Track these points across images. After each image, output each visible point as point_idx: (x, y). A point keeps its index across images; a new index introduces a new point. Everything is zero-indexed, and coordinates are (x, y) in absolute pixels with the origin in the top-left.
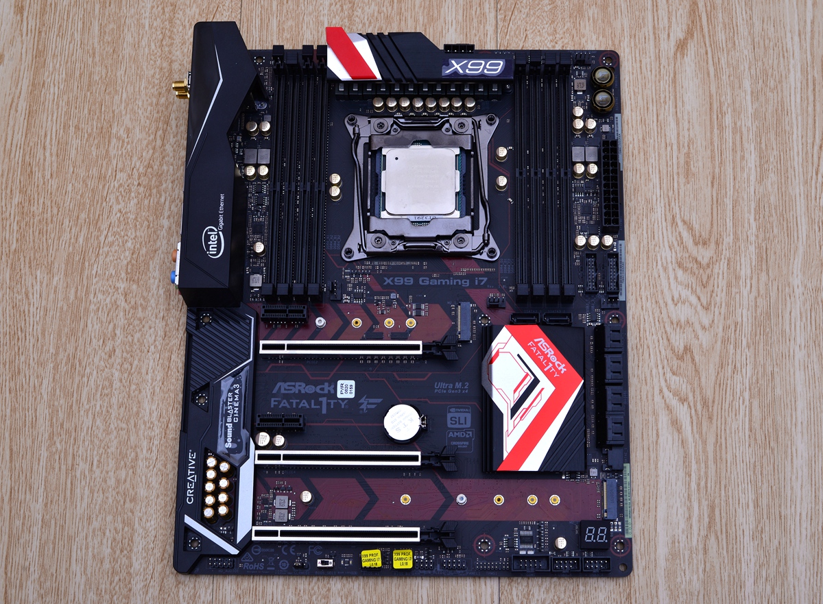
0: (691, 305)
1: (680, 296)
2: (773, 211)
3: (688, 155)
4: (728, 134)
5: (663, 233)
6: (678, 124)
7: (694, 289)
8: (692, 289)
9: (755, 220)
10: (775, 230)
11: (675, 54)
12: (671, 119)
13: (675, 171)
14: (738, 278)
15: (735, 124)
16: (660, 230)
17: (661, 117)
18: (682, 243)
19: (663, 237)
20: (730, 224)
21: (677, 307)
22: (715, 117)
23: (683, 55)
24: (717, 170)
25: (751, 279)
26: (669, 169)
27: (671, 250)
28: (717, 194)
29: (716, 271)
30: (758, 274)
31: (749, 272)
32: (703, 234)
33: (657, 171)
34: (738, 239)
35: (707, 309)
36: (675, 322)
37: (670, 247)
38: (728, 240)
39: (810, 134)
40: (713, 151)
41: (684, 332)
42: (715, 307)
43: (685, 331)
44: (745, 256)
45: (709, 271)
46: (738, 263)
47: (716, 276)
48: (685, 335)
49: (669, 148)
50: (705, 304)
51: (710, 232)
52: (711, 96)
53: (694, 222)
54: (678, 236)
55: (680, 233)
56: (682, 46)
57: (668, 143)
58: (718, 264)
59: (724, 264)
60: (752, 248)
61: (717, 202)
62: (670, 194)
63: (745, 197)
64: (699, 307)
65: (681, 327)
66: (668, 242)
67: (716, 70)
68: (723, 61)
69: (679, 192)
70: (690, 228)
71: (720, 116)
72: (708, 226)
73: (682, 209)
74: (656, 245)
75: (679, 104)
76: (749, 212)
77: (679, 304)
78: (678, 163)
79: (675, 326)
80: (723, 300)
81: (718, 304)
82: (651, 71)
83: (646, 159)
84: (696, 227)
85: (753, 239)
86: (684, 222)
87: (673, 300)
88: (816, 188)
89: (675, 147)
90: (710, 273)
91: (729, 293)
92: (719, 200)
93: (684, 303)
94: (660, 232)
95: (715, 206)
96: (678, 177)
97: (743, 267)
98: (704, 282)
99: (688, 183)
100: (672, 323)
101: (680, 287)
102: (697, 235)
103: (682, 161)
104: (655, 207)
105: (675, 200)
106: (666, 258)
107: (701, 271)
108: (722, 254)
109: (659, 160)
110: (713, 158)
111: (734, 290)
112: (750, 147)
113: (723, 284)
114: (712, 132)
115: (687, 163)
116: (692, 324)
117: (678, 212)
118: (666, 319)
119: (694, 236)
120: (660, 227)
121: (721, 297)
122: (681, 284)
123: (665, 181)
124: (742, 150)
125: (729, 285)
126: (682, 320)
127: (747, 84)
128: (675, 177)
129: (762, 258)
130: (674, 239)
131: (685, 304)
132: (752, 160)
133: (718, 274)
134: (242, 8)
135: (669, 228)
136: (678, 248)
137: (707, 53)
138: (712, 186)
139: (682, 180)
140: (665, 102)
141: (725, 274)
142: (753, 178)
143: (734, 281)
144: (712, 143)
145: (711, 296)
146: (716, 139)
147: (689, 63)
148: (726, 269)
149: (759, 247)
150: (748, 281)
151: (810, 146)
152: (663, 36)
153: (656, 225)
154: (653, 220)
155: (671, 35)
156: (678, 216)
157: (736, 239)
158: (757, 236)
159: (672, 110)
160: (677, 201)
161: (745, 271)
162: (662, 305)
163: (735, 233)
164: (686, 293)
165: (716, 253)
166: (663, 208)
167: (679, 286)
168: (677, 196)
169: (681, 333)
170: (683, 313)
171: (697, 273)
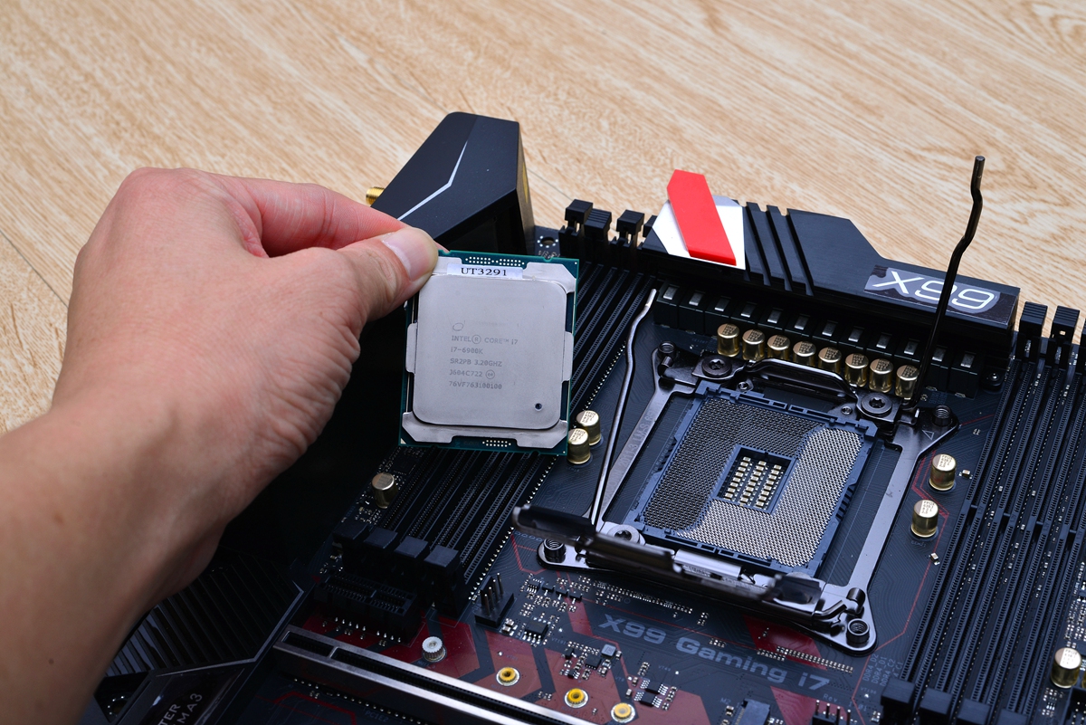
0: (1044, 212)
1: (1019, 212)
2: (1012, 85)
3: (847, 96)
4: (867, 56)
5: (915, 173)
6: (798, 79)
7: (1025, 196)
8: (1023, 198)
9: (1003, 102)
10: (1039, 98)
11: (716, 32)
12: (784, 80)
13: (853, 116)
14: (1060, 158)
15: (865, 46)
16: (908, 172)
17: (771, 85)
18: (951, 168)
19: (922, 176)
20: (981, 122)
21: (1030, 225)
22: (833, 52)
23: (726, 28)
24: (899, 89)
25: (1076, 150)
26: (843, 118)
27: (947, 180)
28: (929, 107)
29: (1026, 167)
30: (1077, 142)
31: (1064, 146)
32: (963, 146)
33: (832, 128)
34: (1009, 128)
35: (1068, 204)
36: (1048, 238)
37: (942, 179)
38: (999, 135)
39: (957, 10)
40: (871, 78)
41: (1074, 241)
42: (1074, 197)
43: (1073, 238)
44: (1038, 136)
45: (1018, 172)
46: (1041, 146)
47: (1033, 171)
48: (1078, 242)
49: (818, 103)
50: (1057, 201)
51: (970, 140)
52: (804, 40)
53: (939, 143)
54: (938, 165)
55: (935, 161)
56: (714, 22)
57: (808, 98)
58: (1018, 160)
59: (1024, 156)
60: (1036, 126)
61: (939, 113)
62: (875, 136)
63: (962, 91)
64: (1057, 209)
65: (1063, 239)
66: (934, 176)
67: (780, 19)
68: (779, 9)
69: (882, 130)
70: (942, 151)
71: (838, 49)
72: (958, 136)
73: (908, 140)
74: (923, 188)
75: (778, 65)
76: (988, 101)
77: (1029, 220)
78: (846, 108)
79: (1055, 242)
80: (1073, 185)
81: (1074, 193)
82: (705, 57)
83: (803, 126)
84: (946, 145)
85: (1024, 118)
86: (929, 150)
87: (1016, 221)
88: (1028, 43)
89: (822, 98)
90: (1023, 172)
91: (1070, 176)
92: (939, 110)
93: (1032, 215)
94: (912, 174)
95: (941, 117)
96: (863, 118)
97: (1050, 145)
98: (1029, 184)
99: (882, 117)
100: (1046, 241)
101: (1008, 206)
102: (958, 151)
103: (849, 104)
104: (872, 157)
105: (888, 138)
106: (951, 191)
107: (1010, 177)
108: (1011, 150)
109: (819, 118)
110: (879, 83)
111: (1073, 170)
112: (909, 53)
113: (1050, 172)
114: (848, 65)
115: (856, 102)
116: (1072, 227)
117: (907, 146)
118: (1035, 243)
119: (956, 154)
120: (905, 169)
121: (1066, 185)
122: (1002, 202)
123: (852, 130)
124: (902, 59)
125: (1061, 170)
126: (1055, 231)
127: (830, 12)
128: (860, 120)
129: (1059, 127)
130: (937, 170)
131: (1035, 216)
132: (926, 62)
133: (1033, 168)
134: (54, 288)
135: (916, 164)
136: (954, 175)
137: (750, 13)
138: (914, 104)
139: (873, 119)
140: (757, 71)
141: (1041, 163)
142: (947, 73)
143: (1058, 163)
144: (861, 73)
145: (1055, 191)
146: (860, 67)
147: (739, 28)
148: (1034, 159)
149: (1042, 121)
150: (1075, 153)
151: (971, 19)
152: (682, 26)
153: (896, 170)
154: (887, 169)
155: (690, 21)
156: (912, 149)
157: (1007, 129)
158: (1026, 113)
159: (775, 73)
160: (892, 138)
161: (1059, 148)
162: (1012, 233)
163: (999, 125)
164: (1022, 206)
165: (1002, 153)
166: (884, 153)
167: (1005, 205)
168: (885, 134)
169: (1072, 244)
170: (1046, 224)
171: (1007, 182)
